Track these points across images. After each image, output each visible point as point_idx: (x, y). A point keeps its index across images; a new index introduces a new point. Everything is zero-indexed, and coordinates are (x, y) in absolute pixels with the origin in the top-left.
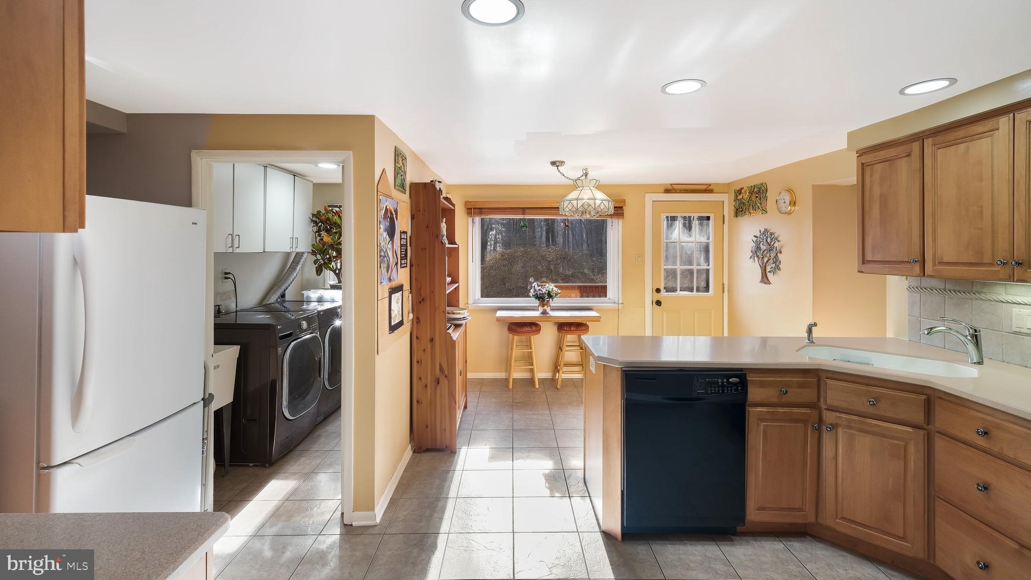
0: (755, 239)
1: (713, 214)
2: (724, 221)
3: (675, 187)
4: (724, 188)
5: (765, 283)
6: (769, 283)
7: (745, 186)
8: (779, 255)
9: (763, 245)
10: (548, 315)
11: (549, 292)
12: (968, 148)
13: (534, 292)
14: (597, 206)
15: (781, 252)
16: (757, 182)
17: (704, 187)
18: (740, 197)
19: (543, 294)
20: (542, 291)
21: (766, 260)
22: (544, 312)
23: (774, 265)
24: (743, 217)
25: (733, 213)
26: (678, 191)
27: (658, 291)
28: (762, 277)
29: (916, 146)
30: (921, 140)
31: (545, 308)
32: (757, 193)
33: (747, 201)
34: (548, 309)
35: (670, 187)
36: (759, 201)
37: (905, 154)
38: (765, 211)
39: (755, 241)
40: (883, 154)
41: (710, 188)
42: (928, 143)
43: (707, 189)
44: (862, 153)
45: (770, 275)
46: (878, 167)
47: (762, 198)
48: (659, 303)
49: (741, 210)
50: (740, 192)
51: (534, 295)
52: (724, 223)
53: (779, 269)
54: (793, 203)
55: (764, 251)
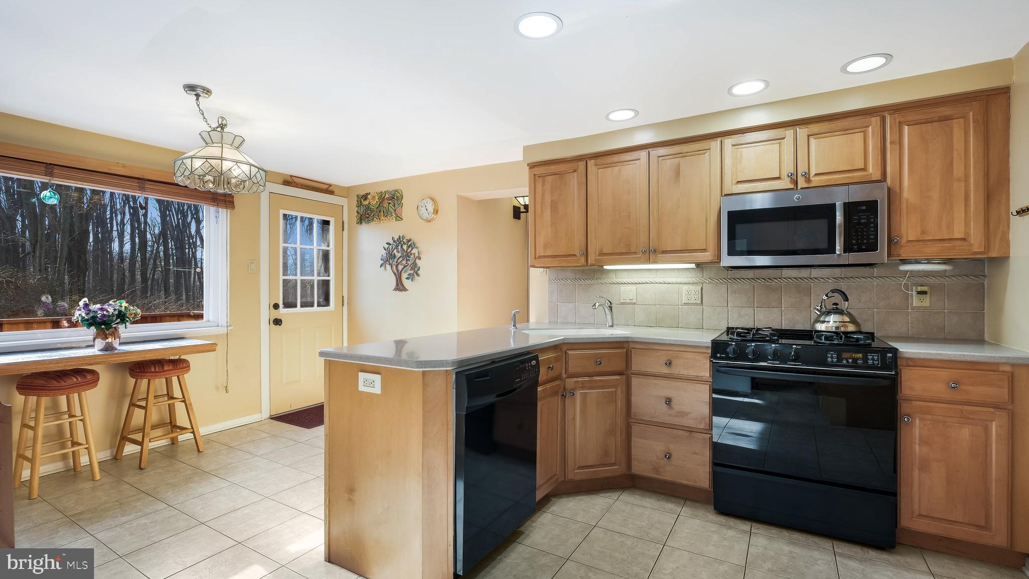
0: (386, 246)
1: (333, 218)
2: (343, 227)
3: (295, 179)
4: (346, 192)
5: (401, 290)
6: (405, 289)
7: (373, 191)
8: (417, 261)
9: (398, 252)
10: (116, 352)
11: (120, 312)
12: (620, 170)
13: (87, 314)
14: (253, 174)
15: (420, 258)
16: (391, 188)
17: (325, 187)
18: (366, 203)
19: (109, 316)
20: (107, 311)
21: (400, 267)
22: (109, 348)
23: (412, 272)
24: (370, 224)
25: (355, 220)
26: (300, 186)
27: (276, 306)
28: (397, 284)
29: (582, 165)
30: (585, 161)
31: (110, 340)
32: (390, 200)
33: (377, 207)
34: (116, 343)
35: (289, 179)
36: (393, 207)
37: (572, 171)
38: (399, 218)
39: (386, 248)
40: (553, 168)
41: (331, 188)
42: (591, 163)
43: (328, 190)
44: (532, 166)
45: (407, 283)
46: (549, 179)
47: (396, 204)
48: (277, 322)
49: (368, 216)
50: (365, 197)
51: (87, 320)
52: (343, 230)
53: (418, 275)
54: (436, 212)
55: (399, 258)
